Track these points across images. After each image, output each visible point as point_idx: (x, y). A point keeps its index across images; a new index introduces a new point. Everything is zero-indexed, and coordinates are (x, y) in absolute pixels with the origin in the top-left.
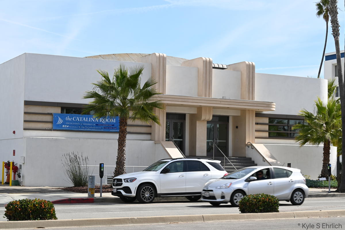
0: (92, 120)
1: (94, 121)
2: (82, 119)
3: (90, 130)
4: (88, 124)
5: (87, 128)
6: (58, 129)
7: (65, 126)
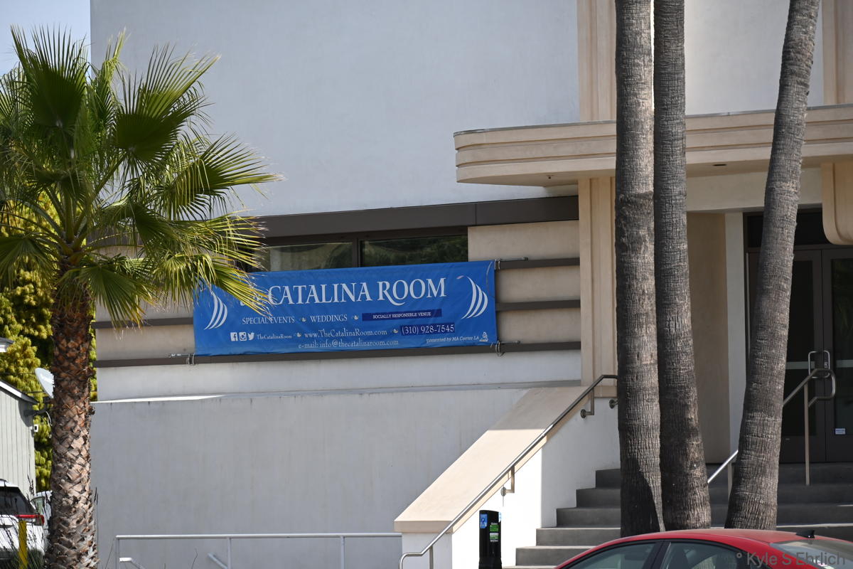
0: (347, 297)
1: (353, 298)
2: (305, 293)
3: (343, 345)
4: (332, 318)
5: (331, 339)
6: (213, 352)
7: (241, 334)
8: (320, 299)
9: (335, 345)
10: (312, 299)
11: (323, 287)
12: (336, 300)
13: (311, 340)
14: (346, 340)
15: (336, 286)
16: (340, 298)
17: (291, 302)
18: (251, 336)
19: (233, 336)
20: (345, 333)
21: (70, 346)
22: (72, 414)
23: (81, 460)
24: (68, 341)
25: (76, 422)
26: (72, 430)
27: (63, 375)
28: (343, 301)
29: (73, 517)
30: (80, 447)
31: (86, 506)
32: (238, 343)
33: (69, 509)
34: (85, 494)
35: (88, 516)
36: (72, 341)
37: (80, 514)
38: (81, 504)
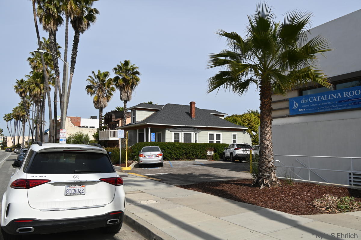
0: (333, 97)
1: (335, 97)
2: (320, 98)
3: (332, 109)
4: (328, 103)
5: (328, 108)
6: (294, 114)
7: (302, 109)
8: (325, 99)
9: (329, 109)
10: (322, 99)
11: (326, 96)
12: (330, 98)
13: (322, 109)
14: (333, 108)
15: (330, 95)
16: (331, 98)
17: (316, 100)
18: (304, 110)
19: (299, 110)
20: (333, 106)
21: (265, 101)
22: (266, 121)
23: (269, 134)
24: (265, 99)
25: (268, 123)
26: (266, 125)
27: (264, 109)
28: (332, 98)
29: (267, 150)
30: (269, 130)
31: (271, 147)
32: (301, 112)
33: (266, 148)
34: (270, 144)
35: (271, 150)
36: (266, 100)
37: (269, 150)
38: (269, 147)
